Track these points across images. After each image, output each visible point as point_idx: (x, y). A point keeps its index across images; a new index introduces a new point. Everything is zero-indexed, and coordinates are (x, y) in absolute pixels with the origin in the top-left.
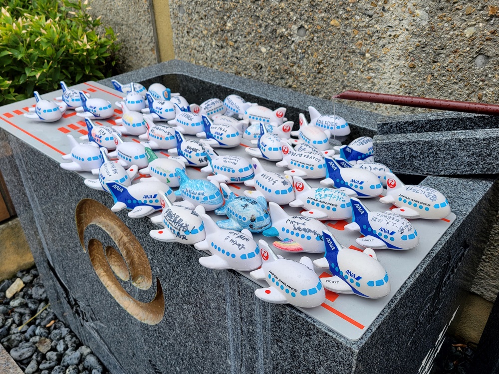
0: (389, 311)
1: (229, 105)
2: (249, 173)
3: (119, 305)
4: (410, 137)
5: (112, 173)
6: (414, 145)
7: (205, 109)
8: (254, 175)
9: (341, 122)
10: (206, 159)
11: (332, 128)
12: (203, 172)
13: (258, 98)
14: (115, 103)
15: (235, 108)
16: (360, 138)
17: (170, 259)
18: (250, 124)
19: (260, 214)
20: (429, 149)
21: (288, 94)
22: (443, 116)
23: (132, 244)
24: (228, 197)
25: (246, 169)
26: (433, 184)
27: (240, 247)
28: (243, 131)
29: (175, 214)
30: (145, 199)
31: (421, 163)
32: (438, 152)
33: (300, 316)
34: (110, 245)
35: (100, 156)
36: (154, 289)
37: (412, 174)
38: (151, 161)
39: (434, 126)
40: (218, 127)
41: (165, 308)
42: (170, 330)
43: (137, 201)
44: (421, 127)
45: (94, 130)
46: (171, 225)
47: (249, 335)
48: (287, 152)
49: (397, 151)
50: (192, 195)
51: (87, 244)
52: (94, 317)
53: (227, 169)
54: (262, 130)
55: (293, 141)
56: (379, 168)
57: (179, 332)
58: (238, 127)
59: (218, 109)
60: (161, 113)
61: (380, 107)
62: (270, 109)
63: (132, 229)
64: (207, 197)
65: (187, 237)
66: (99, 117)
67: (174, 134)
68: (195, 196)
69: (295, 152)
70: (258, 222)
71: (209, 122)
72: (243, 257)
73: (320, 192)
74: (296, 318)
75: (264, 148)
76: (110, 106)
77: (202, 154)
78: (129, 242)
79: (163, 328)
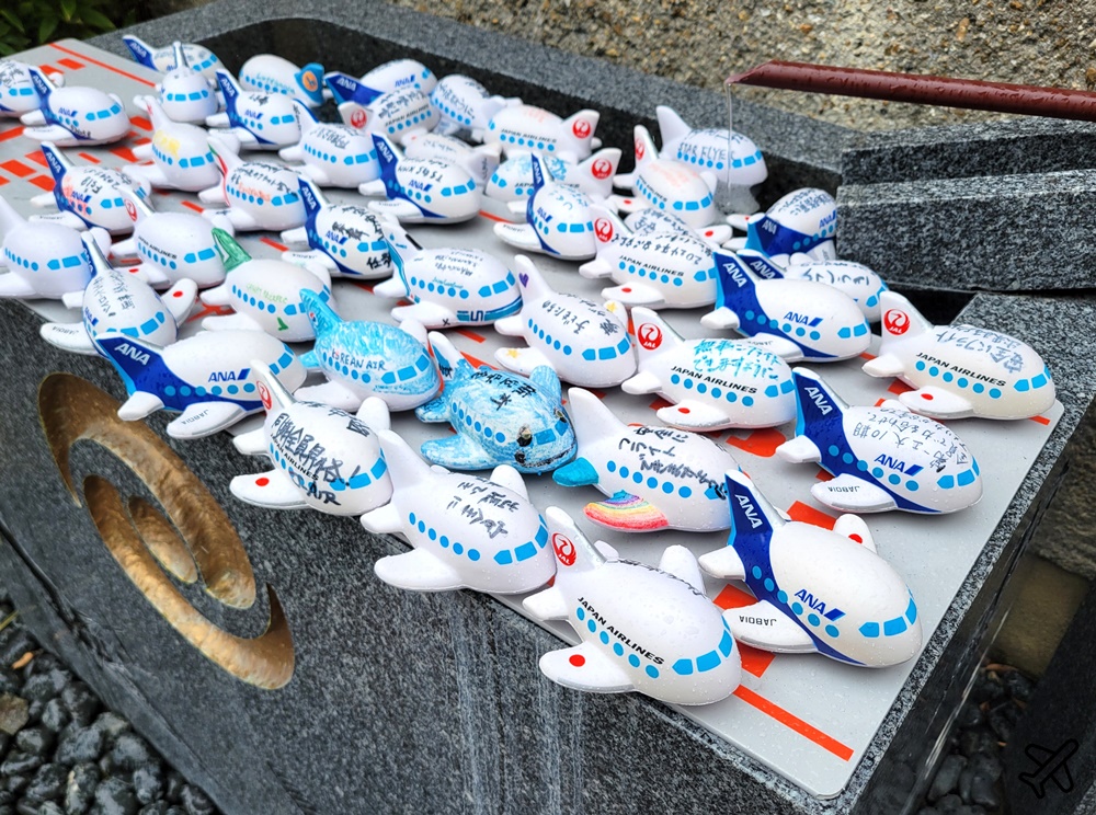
0: (914, 697)
1: (447, 103)
2: (506, 298)
3: (180, 637)
4: (935, 189)
5: (116, 306)
6: (947, 211)
7: (381, 115)
8: (521, 304)
9: (745, 147)
10: (388, 258)
11: (720, 166)
12: (380, 296)
13: (522, 84)
14: (132, 99)
15: (462, 113)
16: (797, 193)
17: (298, 543)
18: (503, 158)
19: (545, 423)
20: (986, 223)
21: (598, 72)
22: (1017, 130)
23: (197, 491)
24: (452, 373)
25: (500, 287)
26: (993, 317)
27: (493, 529)
28: (485, 177)
29: (301, 431)
30: (214, 384)
31: (961, 259)
32: (1009, 230)
33: (668, 724)
34: (137, 495)
35: (83, 255)
36: (262, 610)
37: (935, 288)
38: (230, 268)
39: (992, 158)
40: (417, 166)
41: (296, 658)
42: (314, 706)
43: (192, 389)
44: (958, 162)
45: (69, 180)
46: (292, 461)
47: (521, 747)
48: (609, 235)
49: (901, 229)
50: (351, 368)
51: (80, 486)
52: (124, 653)
53: (446, 288)
54: (537, 174)
55: (619, 202)
56: (853, 278)
57: (335, 713)
58: (473, 166)
59: (418, 115)
60: (260, 126)
61: (833, 105)
62: (553, 112)
63: (189, 461)
64: (392, 374)
65: (339, 495)
66: (88, 138)
67: (295, 188)
68: (360, 371)
69: (630, 236)
70: (540, 447)
71: (391, 152)
72: (503, 558)
73: (706, 353)
74: (658, 726)
75: (544, 224)
76: (116, 109)
77: (376, 246)
78: (188, 486)
79: (293, 699)
